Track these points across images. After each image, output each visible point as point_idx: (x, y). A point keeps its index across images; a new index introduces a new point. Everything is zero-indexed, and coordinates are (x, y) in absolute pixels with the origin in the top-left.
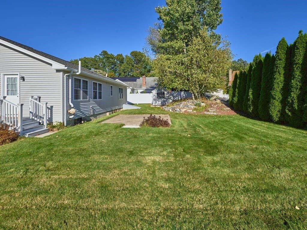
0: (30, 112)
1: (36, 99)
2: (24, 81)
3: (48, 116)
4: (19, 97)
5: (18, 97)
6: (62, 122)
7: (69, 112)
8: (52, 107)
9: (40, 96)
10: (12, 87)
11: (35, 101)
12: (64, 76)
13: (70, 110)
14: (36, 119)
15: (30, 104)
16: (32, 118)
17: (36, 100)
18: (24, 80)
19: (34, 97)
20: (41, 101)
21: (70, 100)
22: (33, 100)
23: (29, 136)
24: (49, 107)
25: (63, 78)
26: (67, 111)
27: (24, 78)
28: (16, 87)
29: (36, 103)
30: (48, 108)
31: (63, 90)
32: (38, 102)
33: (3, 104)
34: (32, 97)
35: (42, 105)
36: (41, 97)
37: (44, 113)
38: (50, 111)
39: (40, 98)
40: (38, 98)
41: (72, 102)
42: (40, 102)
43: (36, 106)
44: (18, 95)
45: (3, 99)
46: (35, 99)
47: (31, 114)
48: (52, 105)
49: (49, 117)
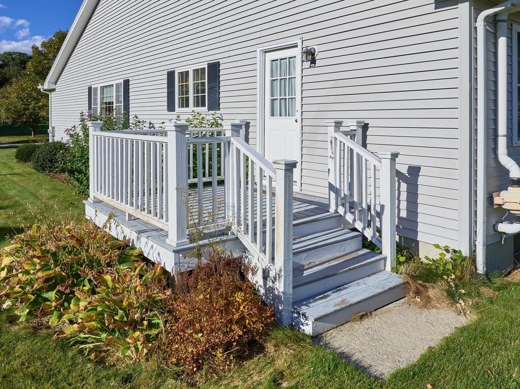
0: (331, 187)
1: (352, 135)
2: (314, 67)
3: (399, 210)
4: (299, 121)
5: (296, 121)
6: (466, 253)
7: (497, 200)
8: (415, 171)
9: (367, 121)
10: (283, 91)
11: (349, 143)
12: (476, 19)
13: (503, 193)
14: (349, 218)
15: (329, 153)
16: (336, 212)
17: (353, 137)
18: (313, 61)
19: (343, 124)
20: (369, 140)
21: (502, 142)
22: (341, 137)
23: (320, 324)
24: (404, 170)
25: (473, 30)
26: (490, 199)
27: (313, 54)
28: (292, 89)
29: (352, 151)
30: (399, 174)
31: (473, 91)
32: (358, 149)
33: (232, 157)
34: (338, 125)
35: (373, 161)
36: (371, 123)
37: (385, 198)
38: (404, 186)
39: (365, 127)
40: (360, 131)
41: (510, 154)
42: (364, 145)
43: (354, 165)
44: (298, 116)
45: (233, 135)
46: (346, 133)
47: (333, 195)
48: (415, 162)
49: (404, 214)
